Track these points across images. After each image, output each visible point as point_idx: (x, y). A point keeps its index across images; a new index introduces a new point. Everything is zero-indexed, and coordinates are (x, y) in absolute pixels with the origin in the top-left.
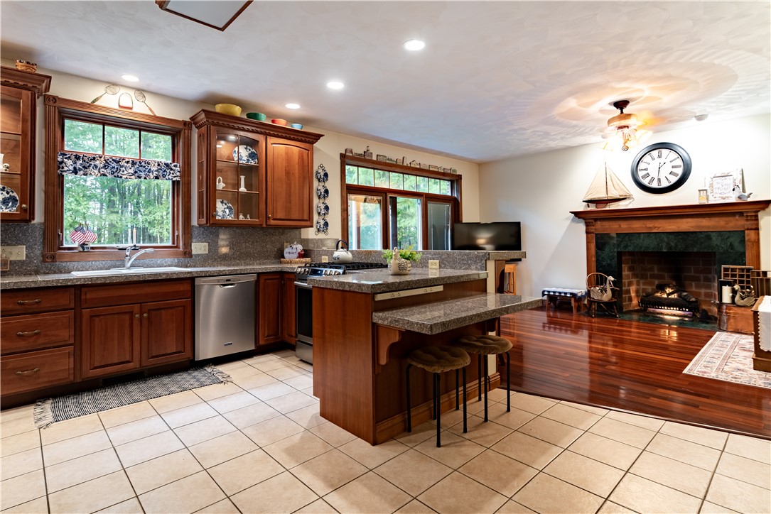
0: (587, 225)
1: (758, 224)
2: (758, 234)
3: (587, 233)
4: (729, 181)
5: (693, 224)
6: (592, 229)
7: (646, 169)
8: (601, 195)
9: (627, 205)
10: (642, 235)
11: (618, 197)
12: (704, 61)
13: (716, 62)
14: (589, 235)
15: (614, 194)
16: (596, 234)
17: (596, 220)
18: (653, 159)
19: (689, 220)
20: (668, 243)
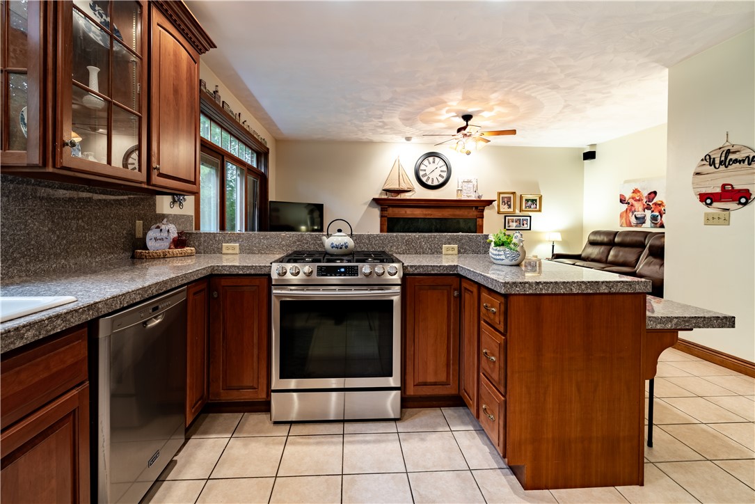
0: (382, 210)
1: (483, 215)
2: (483, 221)
3: (382, 216)
4: (470, 185)
5: (450, 213)
6: (385, 213)
7: (425, 170)
8: (395, 186)
9: (410, 196)
10: (420, 220)
11: (406, 189)
12: (527, 93)
13: (533, 95)
14: (383, 219)
15: (404, 187)
16: (388, 218)
17: (390, 206)
18: (430, 163)
19: (449, 210)
20: (436, 226)
